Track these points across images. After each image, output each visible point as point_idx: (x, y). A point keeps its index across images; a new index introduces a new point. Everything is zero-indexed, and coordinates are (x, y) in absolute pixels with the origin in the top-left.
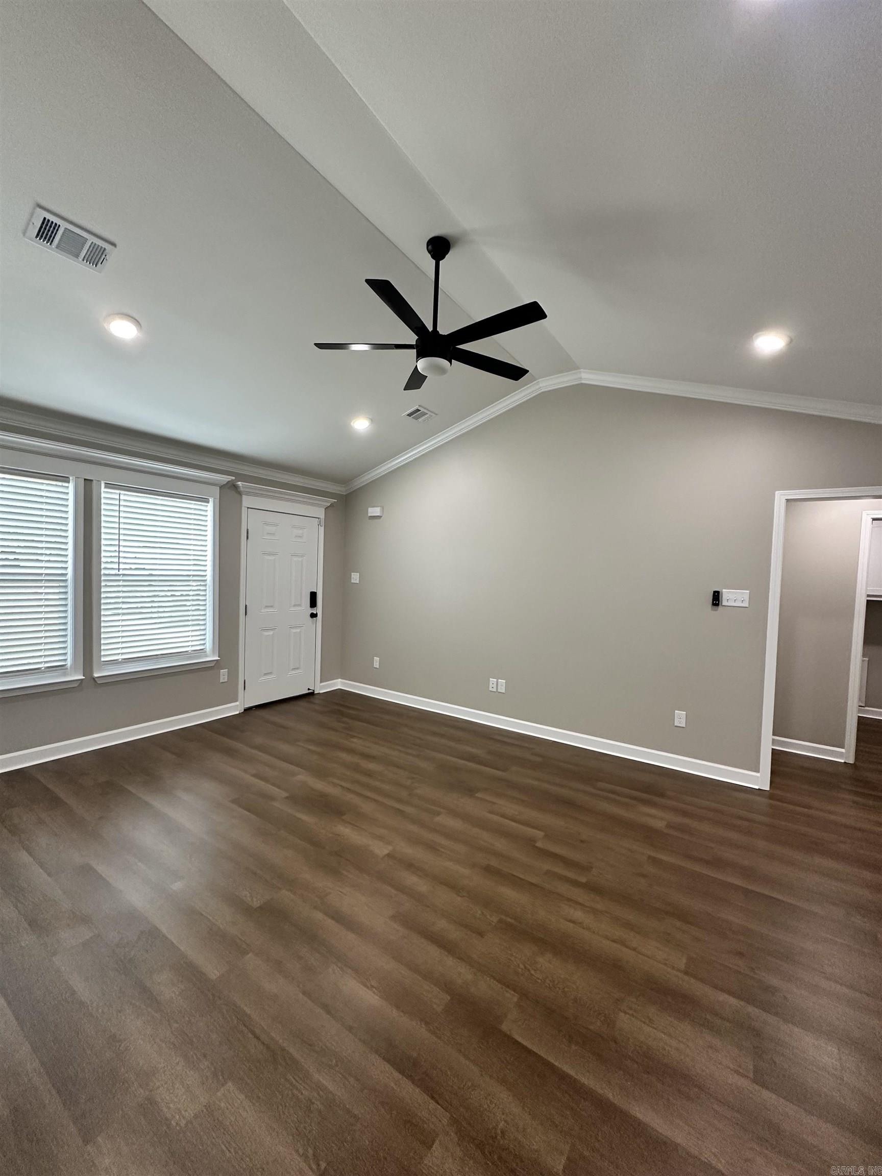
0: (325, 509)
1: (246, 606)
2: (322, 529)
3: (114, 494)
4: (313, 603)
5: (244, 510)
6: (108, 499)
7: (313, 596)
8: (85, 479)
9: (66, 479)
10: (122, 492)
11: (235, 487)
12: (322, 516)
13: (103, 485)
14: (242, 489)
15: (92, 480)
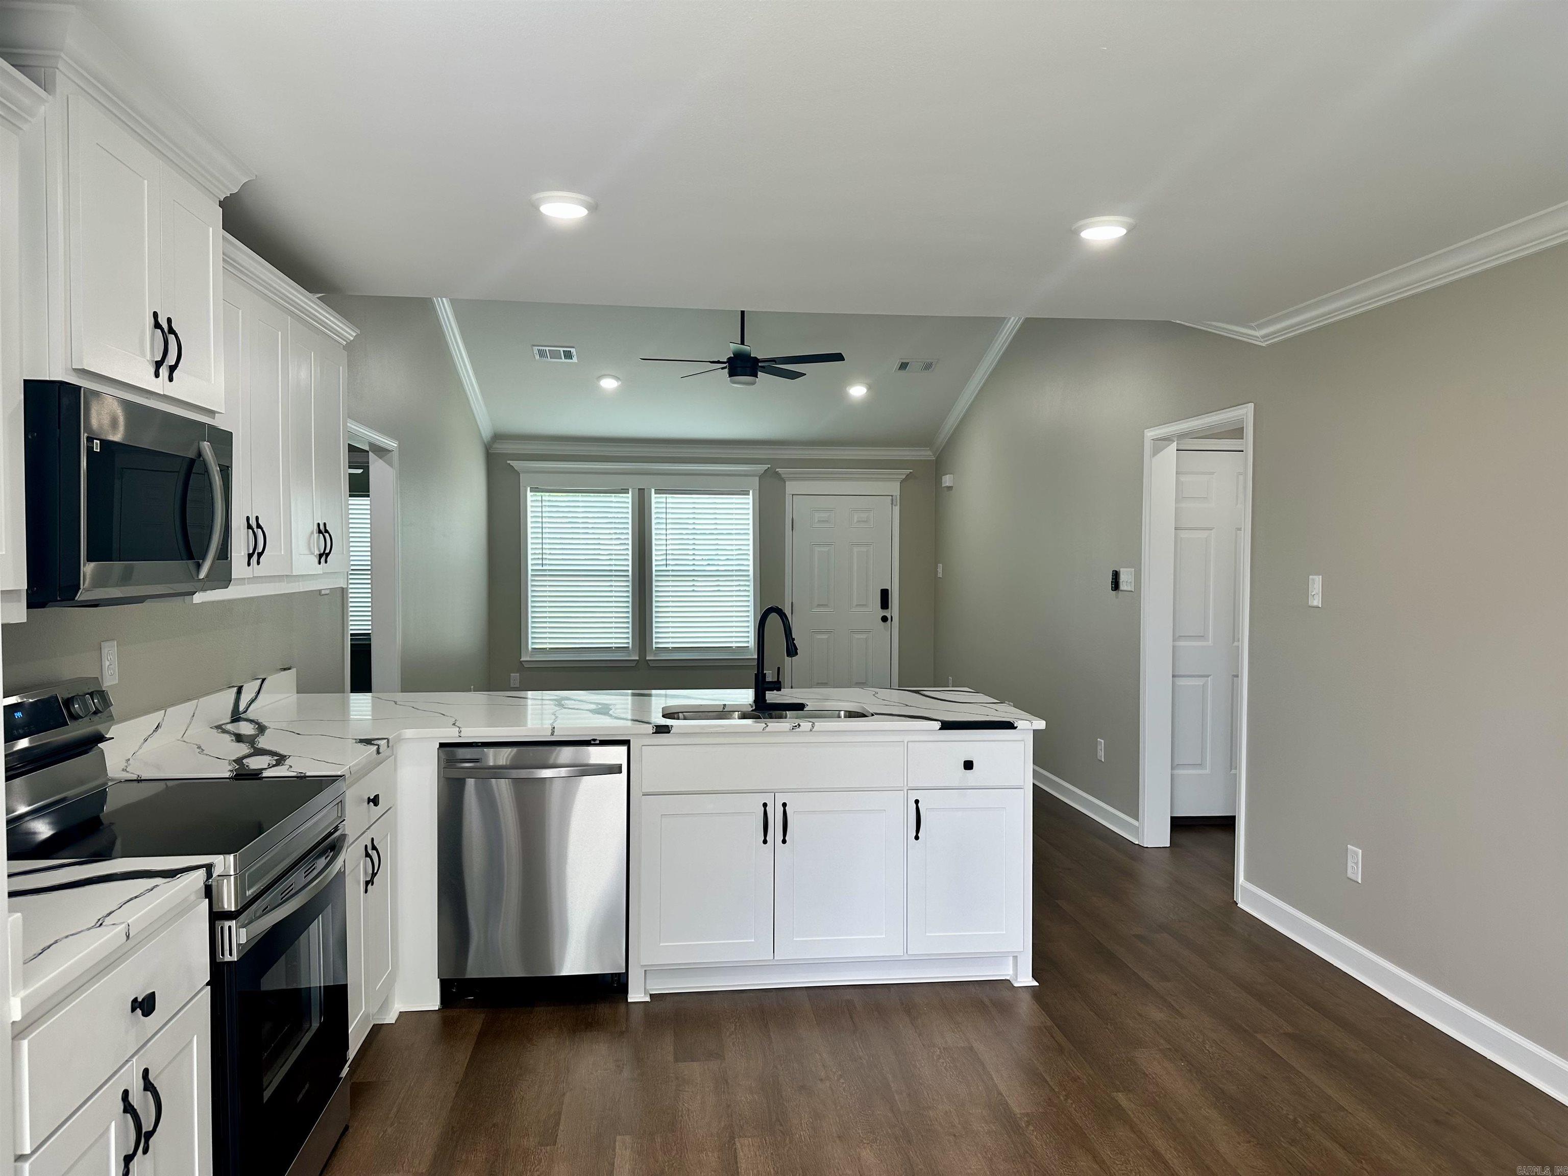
0: (901, 483)
1: (792, 603)
2: (897, 509)
3: (662, 498)
4: (885, 604)
5: (788, 499)
6: (657, 501)
7: (885, 594)
8: (639, 489)
9: (625, 491)
10: (668, 495)
11: (777, 474)
12: (897, 493)
13: (653, 490)
14: (783, 476)
15: (644, 489)
